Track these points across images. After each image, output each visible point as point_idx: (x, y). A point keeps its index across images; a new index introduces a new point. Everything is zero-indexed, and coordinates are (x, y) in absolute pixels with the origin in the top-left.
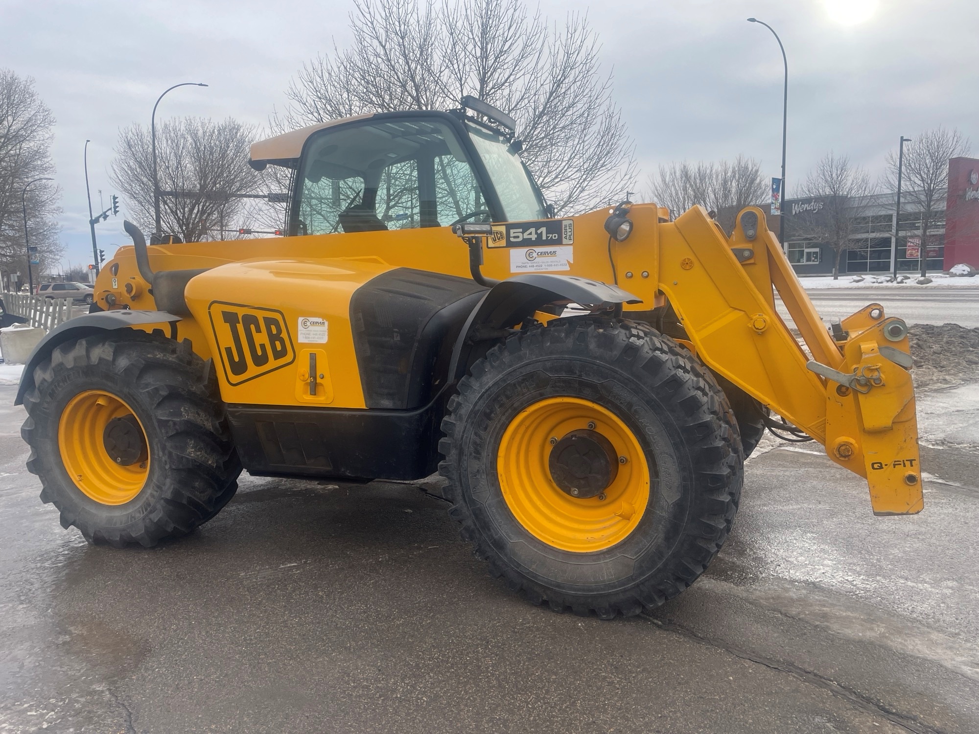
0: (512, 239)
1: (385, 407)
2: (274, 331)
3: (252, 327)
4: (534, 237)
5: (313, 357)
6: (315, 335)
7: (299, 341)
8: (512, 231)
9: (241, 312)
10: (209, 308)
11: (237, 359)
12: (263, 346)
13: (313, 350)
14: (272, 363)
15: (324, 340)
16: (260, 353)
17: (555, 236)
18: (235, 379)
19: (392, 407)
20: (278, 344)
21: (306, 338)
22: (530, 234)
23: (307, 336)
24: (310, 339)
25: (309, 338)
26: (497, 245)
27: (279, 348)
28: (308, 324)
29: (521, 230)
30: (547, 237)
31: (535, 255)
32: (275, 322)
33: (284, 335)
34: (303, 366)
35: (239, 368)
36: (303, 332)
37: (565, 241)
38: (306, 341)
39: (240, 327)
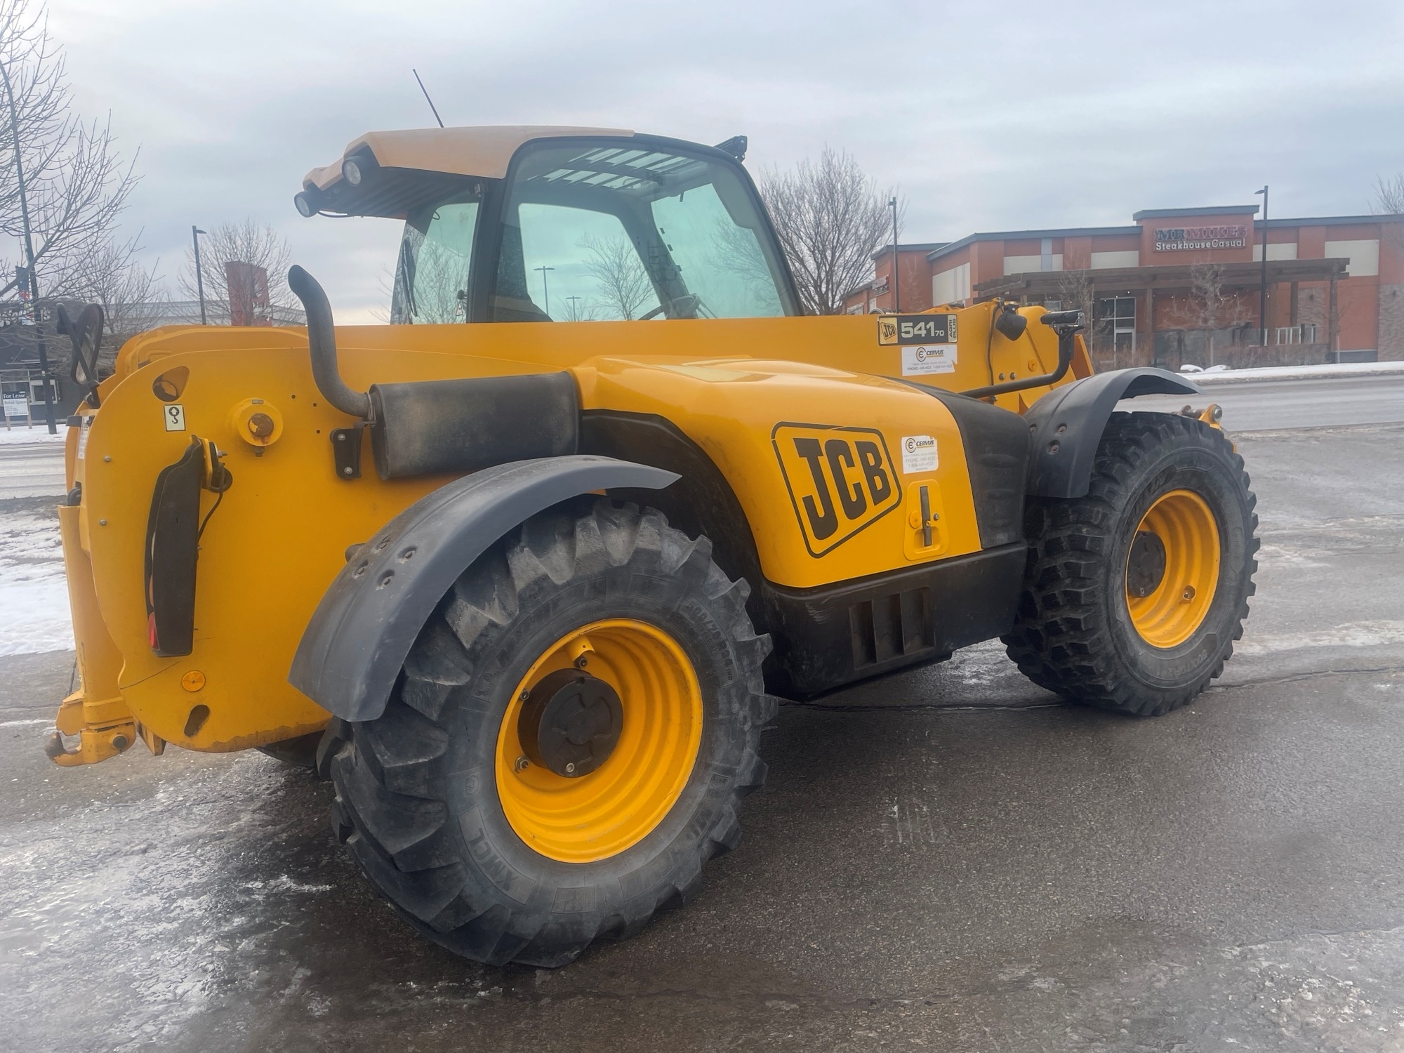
0: (904, 335)
1: (1000, 543)
2: (872, 462)
3: (841, 459)
4: (923, 333)
5: (924, 492)
6: (924, 459)
7: (905, 472)
8: (903, 325)
9: (823, 437)
10: (773, 436)
11: (821, 513)
12: (857, 487)
13: (923, 483)
14: (872, 510)
15: (934, 466)
16: (854, 498)
17: (941, 333)
18: (818, 546)
19: (1007, 542)
20: (877, 479)
21: (913, 466)
22: (920, 329)
23: (914, 463)
24: (918, 467)
25: (916, 465)
26: (889, 341)
27: (879, 486)
28: (914, 445)
29: (911, 324)
30: (935, 333)
31: (924, 354)
32: (871, 447)
33: (885, 466)
34: (912, 508)
35: (824, 527)
36: (909, 458)
37: (951, 339)
38: (913, 470)
39: (824, 461)
